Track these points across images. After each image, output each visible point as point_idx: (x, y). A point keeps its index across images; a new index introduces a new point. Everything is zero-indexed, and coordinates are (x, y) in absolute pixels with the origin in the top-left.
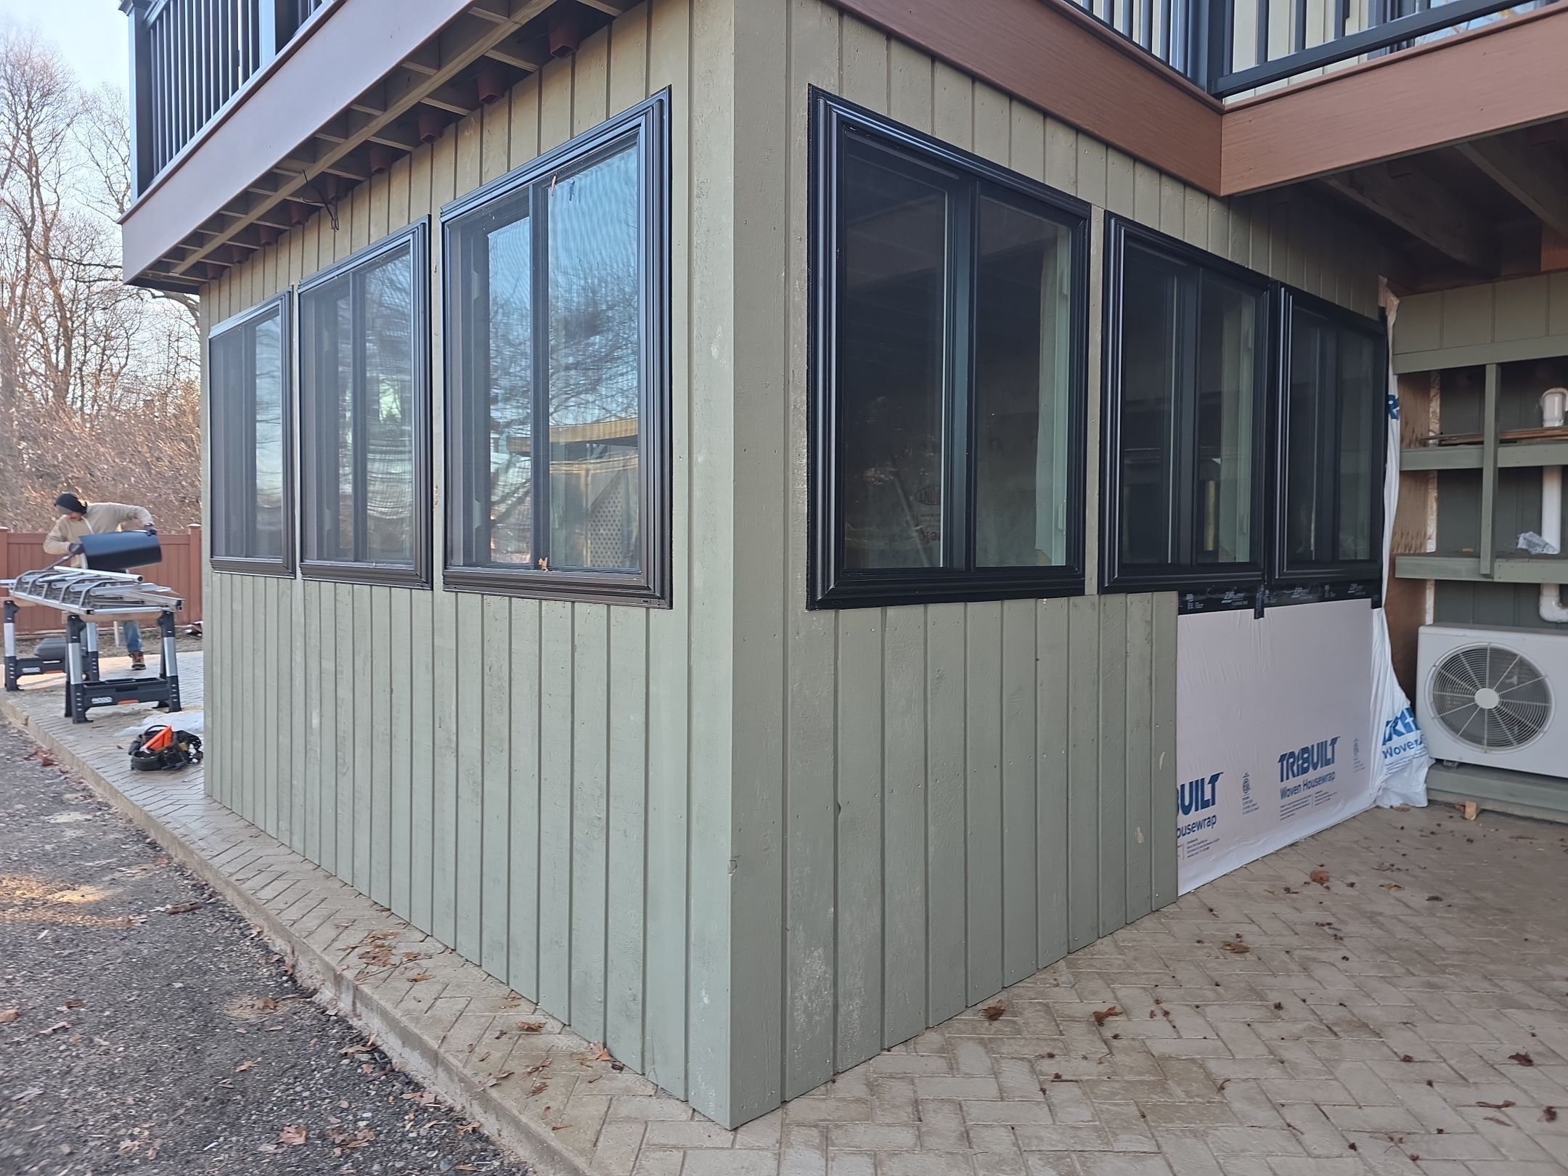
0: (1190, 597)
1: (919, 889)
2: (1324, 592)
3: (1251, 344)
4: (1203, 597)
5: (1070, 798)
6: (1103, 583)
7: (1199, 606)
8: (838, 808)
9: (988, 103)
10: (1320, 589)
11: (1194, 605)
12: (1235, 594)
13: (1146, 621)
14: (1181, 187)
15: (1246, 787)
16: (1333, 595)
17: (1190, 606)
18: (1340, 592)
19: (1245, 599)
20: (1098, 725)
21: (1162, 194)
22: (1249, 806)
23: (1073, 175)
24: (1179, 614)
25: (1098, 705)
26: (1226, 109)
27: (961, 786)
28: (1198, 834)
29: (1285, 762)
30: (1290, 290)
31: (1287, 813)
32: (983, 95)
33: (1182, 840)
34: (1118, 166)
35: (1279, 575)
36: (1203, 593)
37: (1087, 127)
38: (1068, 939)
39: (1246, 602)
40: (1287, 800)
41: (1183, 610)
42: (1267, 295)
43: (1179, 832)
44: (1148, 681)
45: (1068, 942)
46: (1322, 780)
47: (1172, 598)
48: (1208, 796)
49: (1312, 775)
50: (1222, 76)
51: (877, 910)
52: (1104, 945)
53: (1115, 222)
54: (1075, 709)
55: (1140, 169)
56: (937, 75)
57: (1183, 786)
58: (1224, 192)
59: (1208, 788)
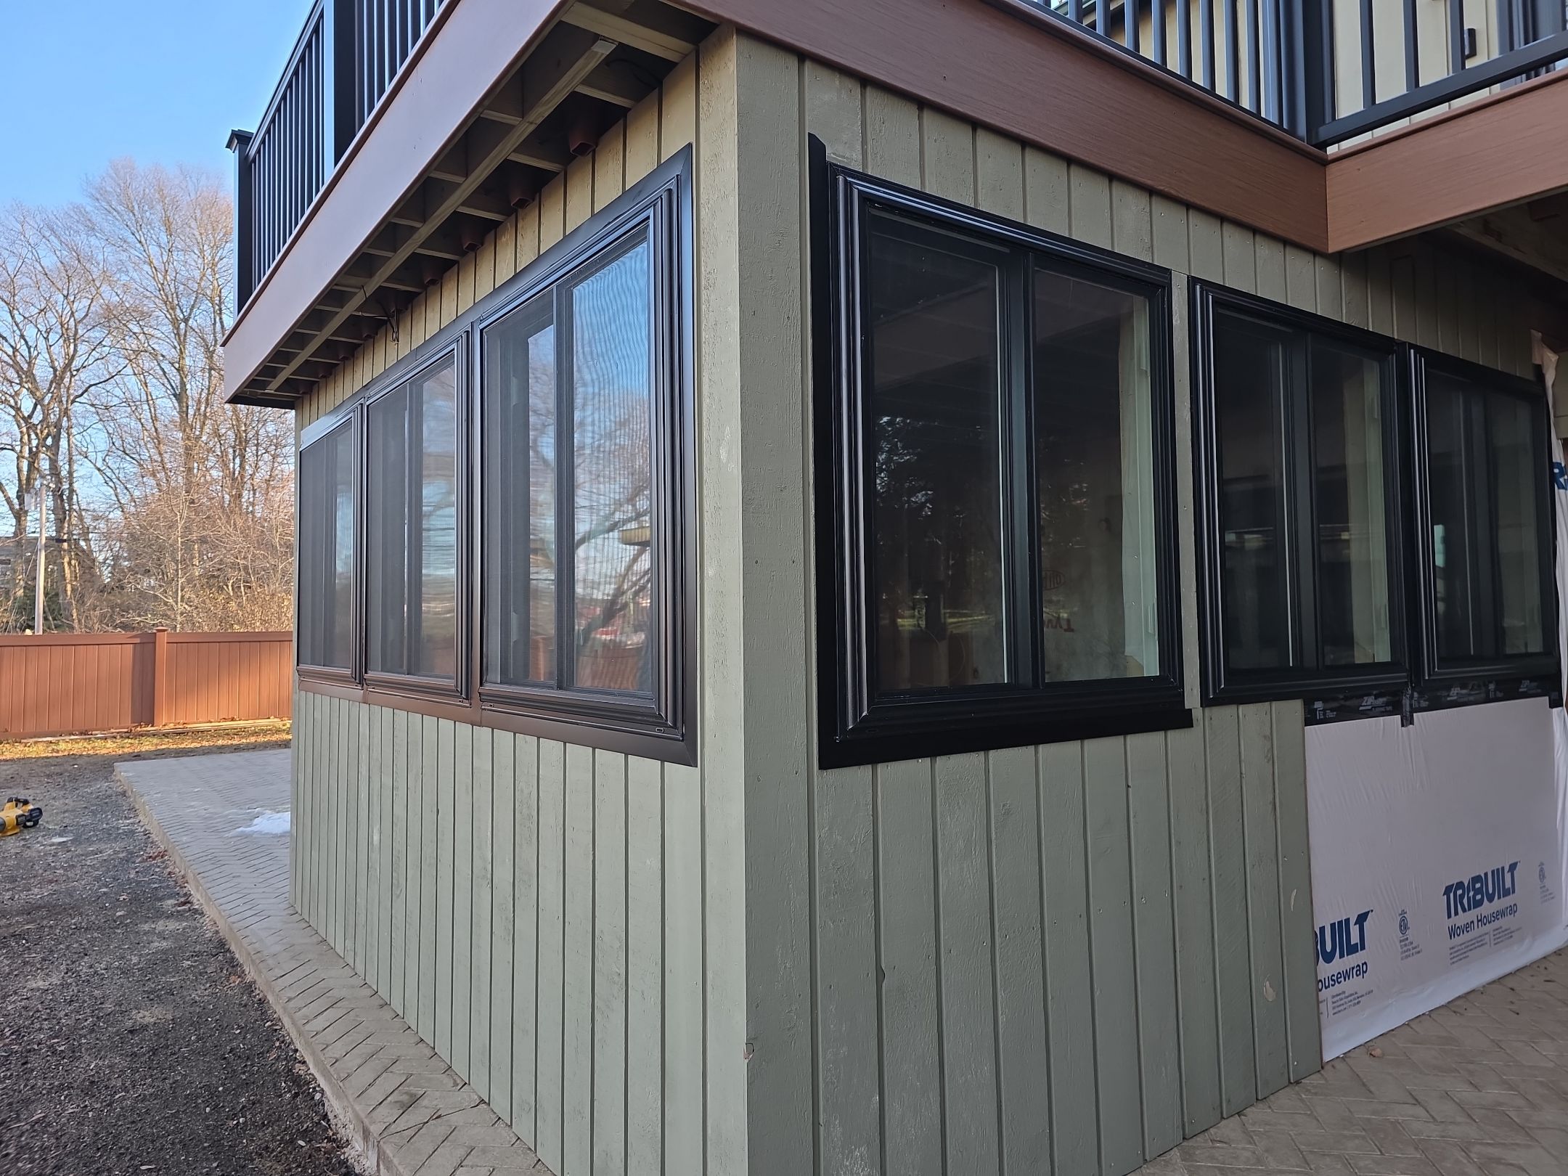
0: (1318, 705)
1: (988, 1069)
2: (1488, 692)
3: (1377, 414)
4: (1335, 705)
5: (1178, 950)
6: (1208, 694)
7: (1330, 715)
8: (880, 975)
9: (1040, 169)
10: (1483, 689)
11: (1324, 714)
12: (1375, 699)
13: (1265, 737)
14: (1281, 247)
15: (1404, 926)
16: (1499, 695)
17: (1319, 716)
18: (1509, 690)
19: (1387, 704)
20: (1209, 861)
21: (1258, 255)
22: (1409, 949)
23: (1147, 240)
24: (1306, 726)
25: (1208, 837)
26: (1329, 159)
27: (1038, 941)
28: (1347, 986)
29: (1452, 895)
30: (1420, 351)
31: (1459, 956)
32: (1035, 161)
33: (1325, 994)
34: (1202, 228)
35: (1429, 675)
36: (1335, 699)
37: (1162, 188)
38: (1183, 1121)
39: (1390, 708)
40: (1457, 940)
41: (1311, 720)
42: (1393, 359)
43: (1320, 985)
44: (1271, 807)
45: (1183, 1125)
46: (1501, 914)
47: (1295, 708)
48: (1355, 939)
49: (1487, 908)
50: (1324, 123)
51: (934, 1097)
52: (1229, 1128)
53: (1201, 288)
54: (1179, 843)
55: (1229, 230)
56: (979, 143)
57: (1322, 929)
58: (1332, 248)
59: (1354, 930)
